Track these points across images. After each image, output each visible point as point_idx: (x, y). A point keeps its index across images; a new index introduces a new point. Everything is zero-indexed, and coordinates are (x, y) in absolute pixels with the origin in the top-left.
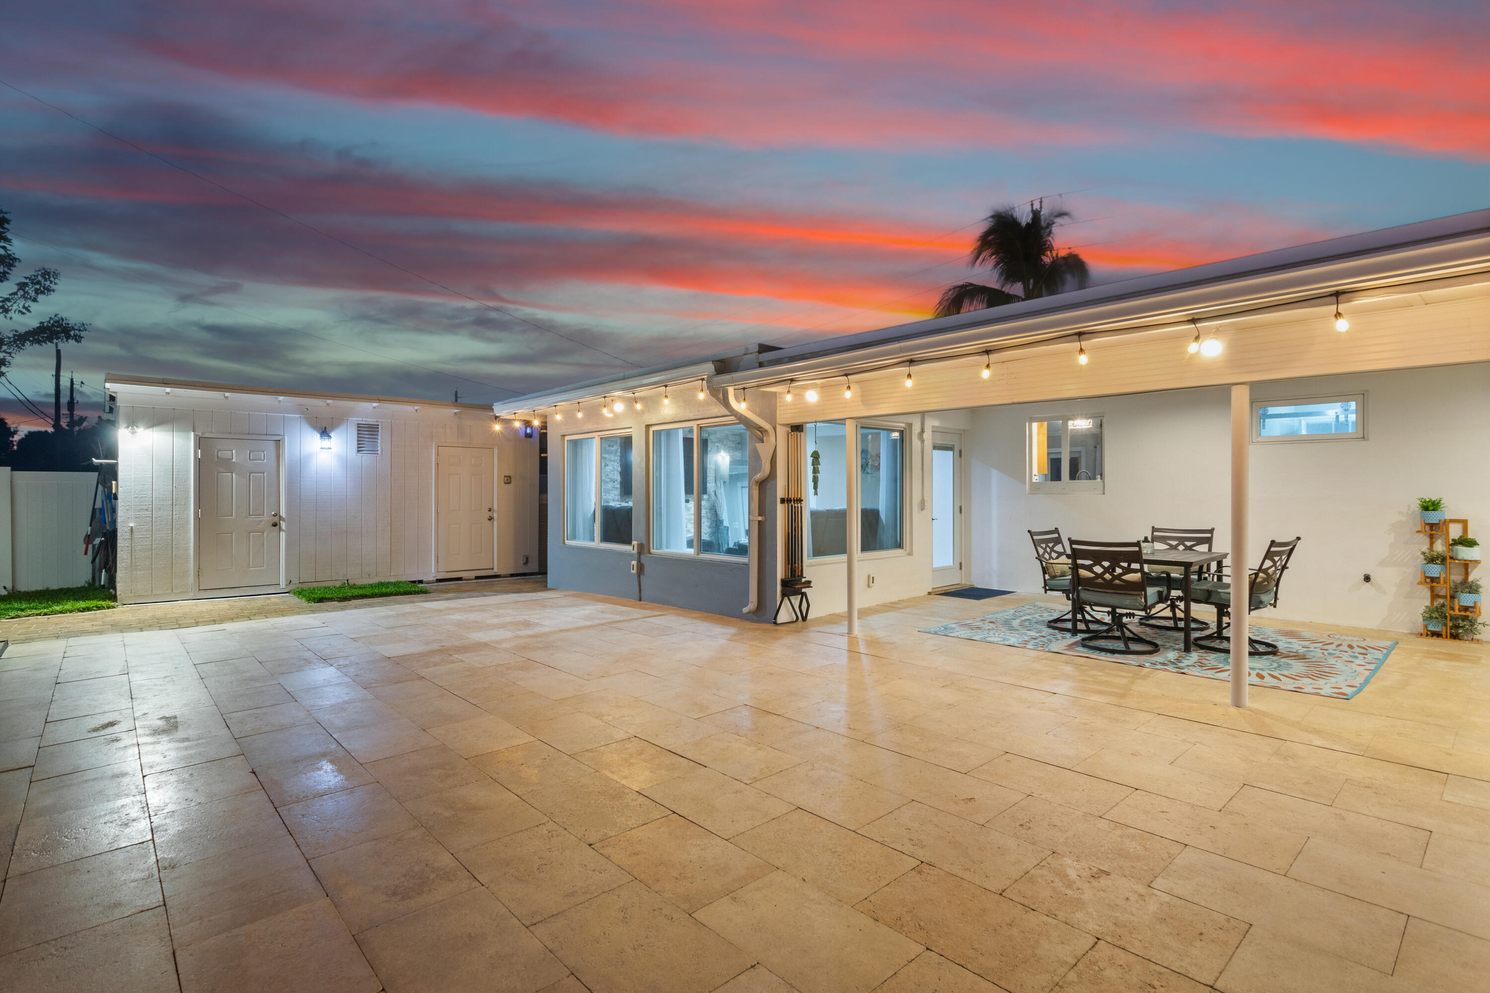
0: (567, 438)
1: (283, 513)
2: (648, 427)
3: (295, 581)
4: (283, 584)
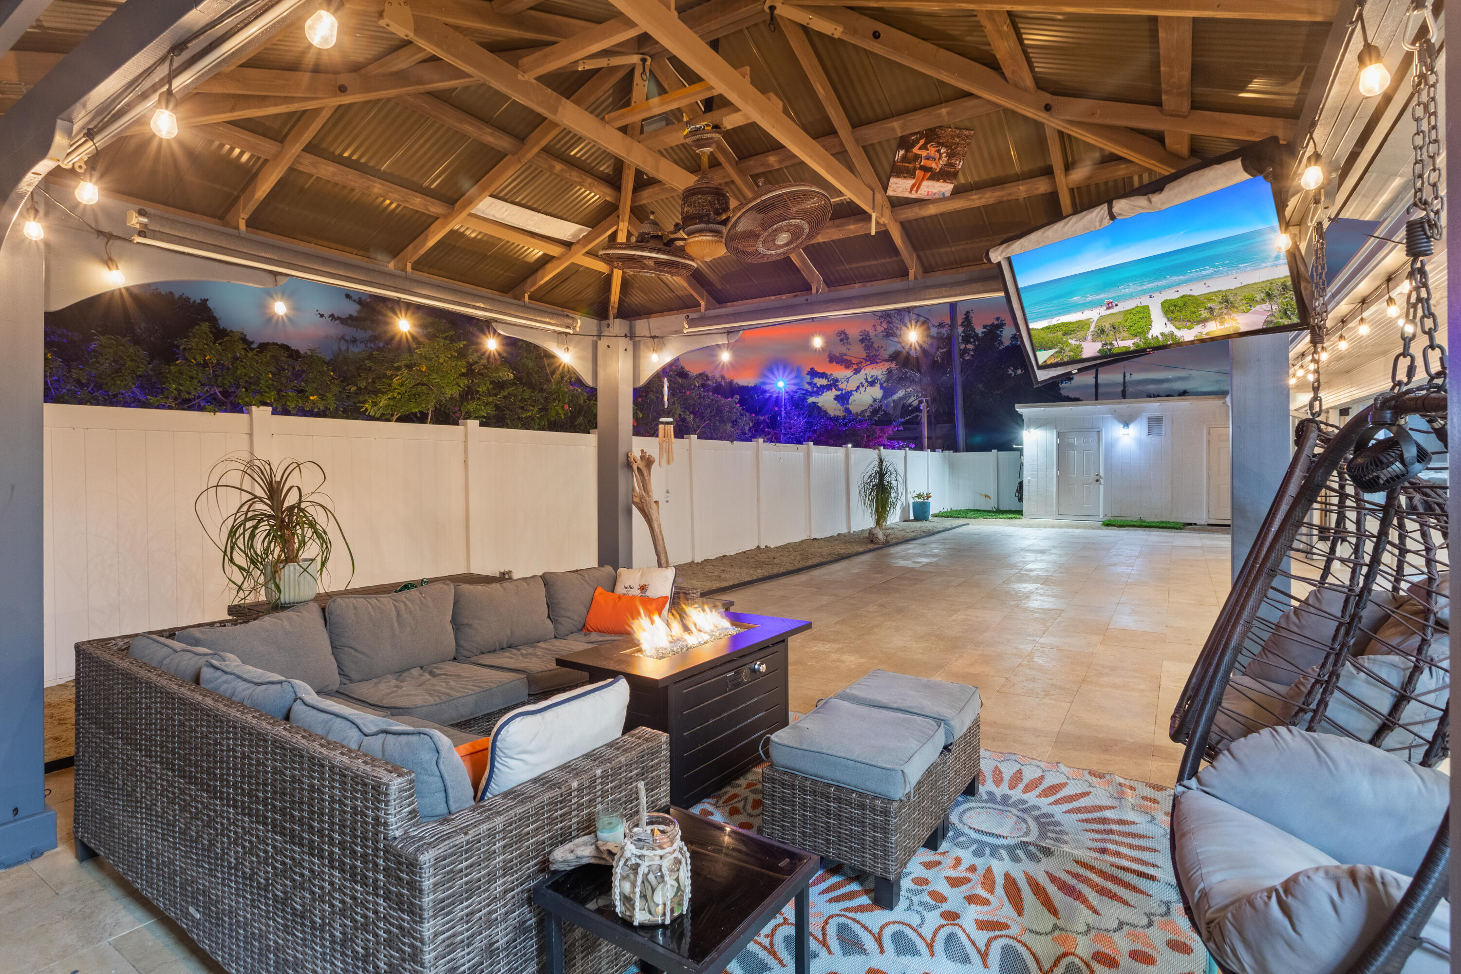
1: (1102, 474)
3: (1109, 515)
4: (1101, 516)
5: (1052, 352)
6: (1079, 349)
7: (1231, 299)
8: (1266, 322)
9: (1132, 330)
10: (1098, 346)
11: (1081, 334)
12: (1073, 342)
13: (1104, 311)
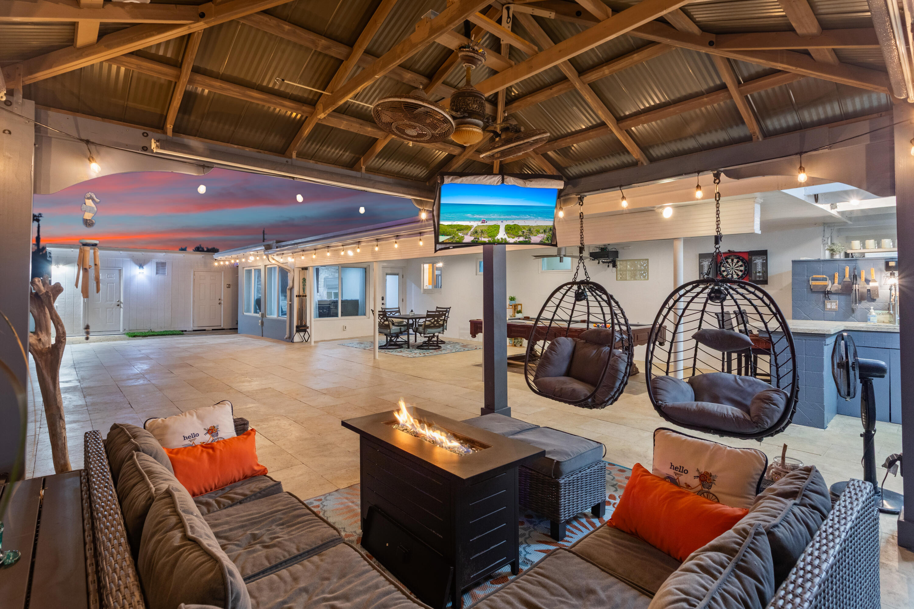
0: (245, 269)
1: (122, 300)
2: (265, 266)
3: (127, 329)
4: (121, 331)
5: (449, 237)
6: (463, 238)
7: (532, 230)
8: (541, 241)
9: (489, 235)
10: (472, 238)
11: (465, 232)
12: (460, 234)
13: (480, 223)
